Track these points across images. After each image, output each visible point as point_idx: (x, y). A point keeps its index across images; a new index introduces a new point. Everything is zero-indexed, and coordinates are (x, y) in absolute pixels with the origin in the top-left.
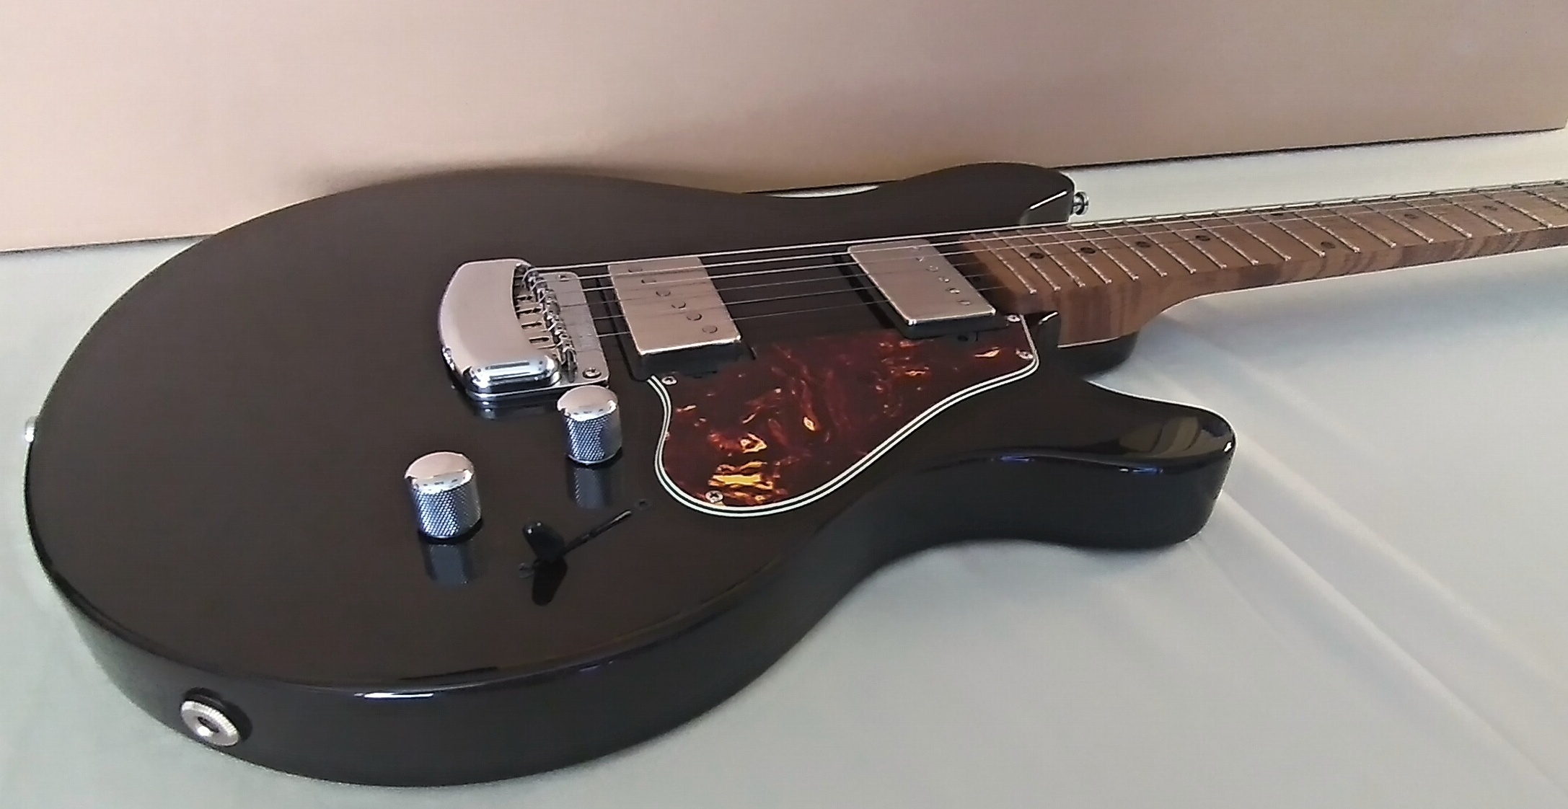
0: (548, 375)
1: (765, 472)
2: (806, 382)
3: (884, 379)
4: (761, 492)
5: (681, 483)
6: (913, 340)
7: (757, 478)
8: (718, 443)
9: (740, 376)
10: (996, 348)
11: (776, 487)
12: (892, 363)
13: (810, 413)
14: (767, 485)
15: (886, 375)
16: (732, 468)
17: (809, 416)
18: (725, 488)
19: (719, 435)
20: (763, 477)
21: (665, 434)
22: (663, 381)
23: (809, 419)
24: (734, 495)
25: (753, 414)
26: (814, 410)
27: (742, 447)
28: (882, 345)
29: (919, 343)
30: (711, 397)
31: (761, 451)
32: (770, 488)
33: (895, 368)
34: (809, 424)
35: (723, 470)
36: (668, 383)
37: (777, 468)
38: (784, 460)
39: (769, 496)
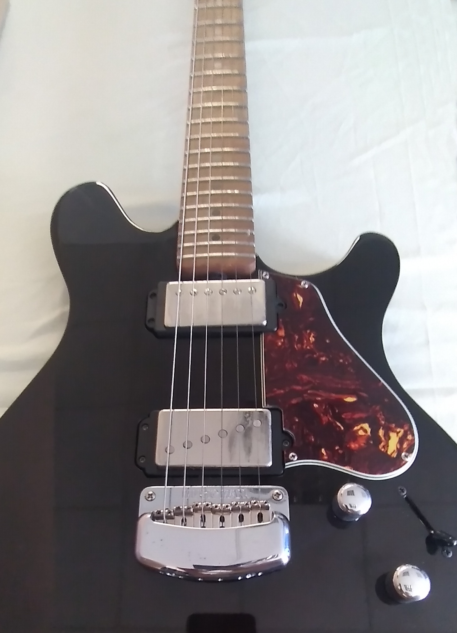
1: (388, 430)
2: (309, 390)
3: (315, 354)
4: (405, 435)
5: (392, 469)
6: (279, 328)
7: (393, 435)
8: (359, 445)
9: (297, 420)
10: (295, 294)
11: (402, 427)
12: (299, 345)
13: (342, 396)
14: (400, 431)
15: (312, 352)
16: (382, 444)
17: (344, 397)
19: (353, 443)
20: (393, 432)
21: (347, 469)
22: (292, 460)
23: (346, 398)
24: (405, 447)
25: (336, 423)
26: (338, 393)
27: (365, 435)
28: (280, 343)
29: (281, 326)
31: (370, 427)
32: (402, 431)
33: (305, 345)
34: (350, 399)
35: (384, 447)
36: (296, 457)
37: (387, 423)
38: (380, 419)
39: (408, 432)
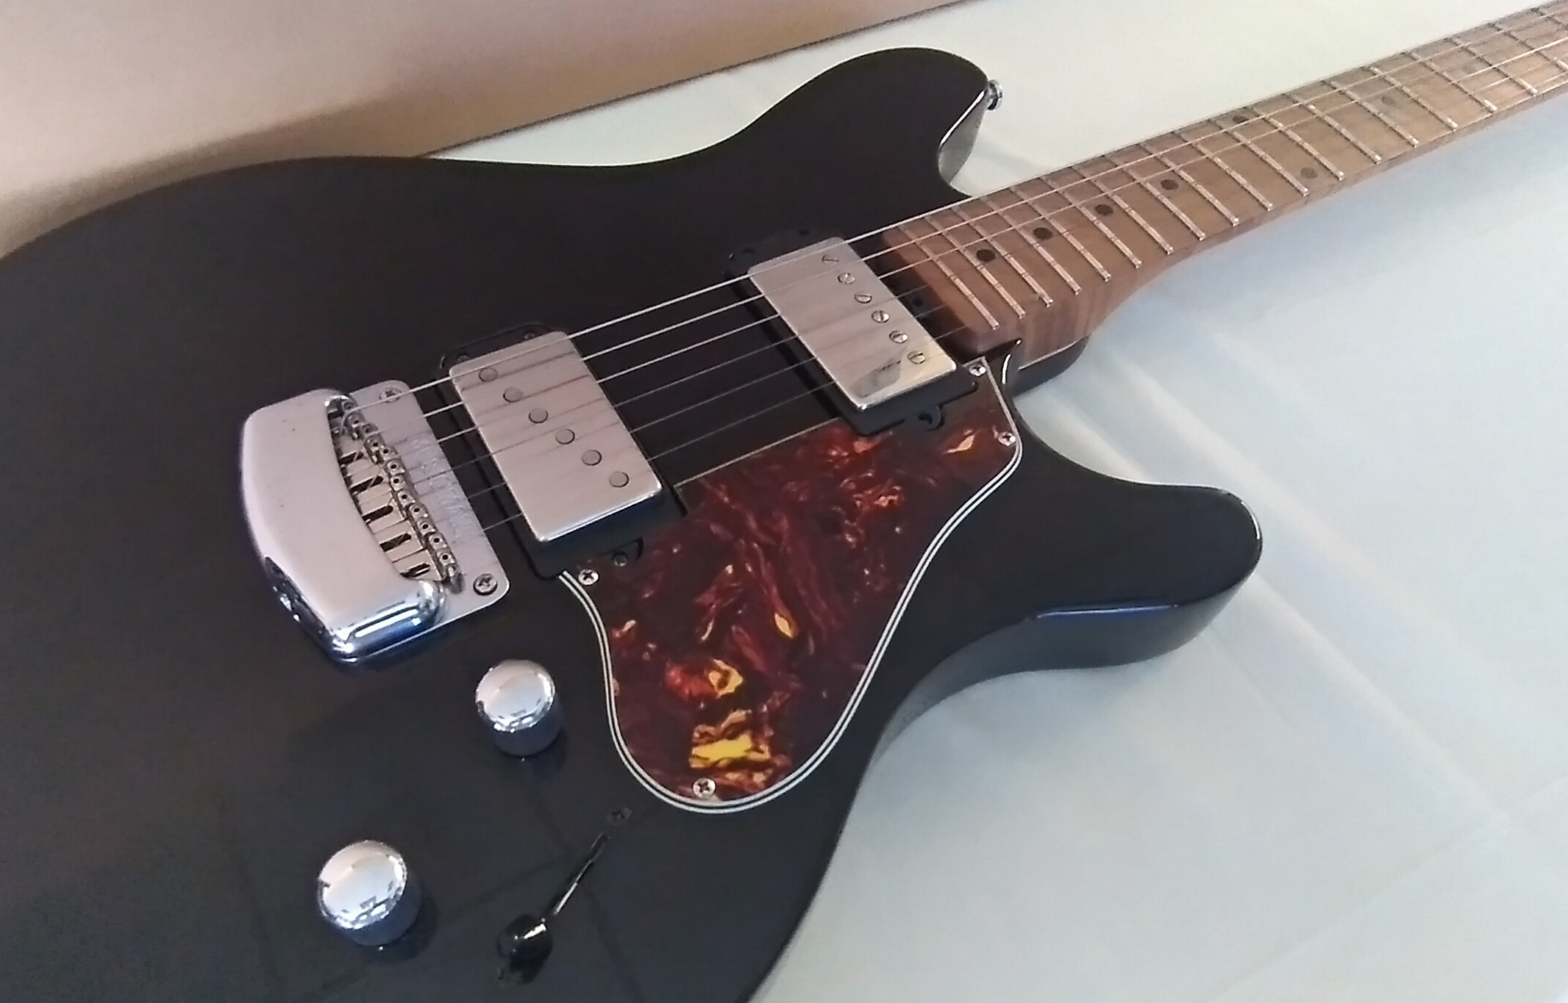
0: (433, 607)
1: (752, 727)
2: (759, 544)
3: (852, 521)
4: (760, 767)
5: (656, 772)
6: (870, 436)
7: (745, 742)
8: (682, 688)
9: (675, 551)
10: (969, 432)
11: (774, 752)
12: (853, 486)
13: (781, 607)
14: (762, 752)
15: (852, 512)
16: (711, 729)
17: (781, 612)
18: (712, 770)
19: (680, 671)
20: (754, 738)
21: (611, 686)
22: (581, 578)
23: (781, 616)
24: (727, 779)
25: (710, 621)
26: (783, 596)
27: (712, 687)
28: (834, 453)
29: (878, 439)
30: (650, 597)
31: (738, 687)
32: (767, 756)
33: (860, 496)
34: (783, 625)
35: (703, 735)
36: (589, 582)
37: (766, 719)
38: (770, 701)
39: (770, 771)
